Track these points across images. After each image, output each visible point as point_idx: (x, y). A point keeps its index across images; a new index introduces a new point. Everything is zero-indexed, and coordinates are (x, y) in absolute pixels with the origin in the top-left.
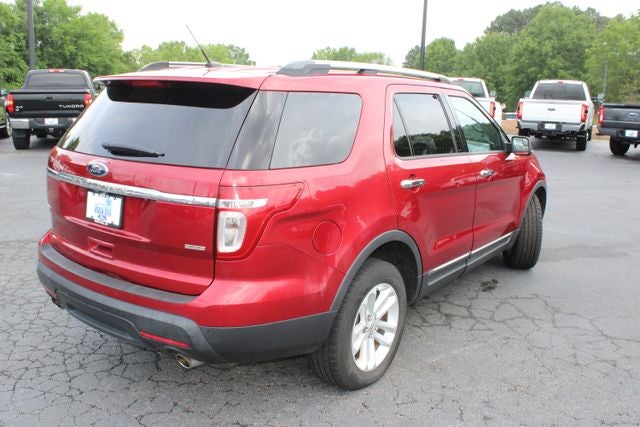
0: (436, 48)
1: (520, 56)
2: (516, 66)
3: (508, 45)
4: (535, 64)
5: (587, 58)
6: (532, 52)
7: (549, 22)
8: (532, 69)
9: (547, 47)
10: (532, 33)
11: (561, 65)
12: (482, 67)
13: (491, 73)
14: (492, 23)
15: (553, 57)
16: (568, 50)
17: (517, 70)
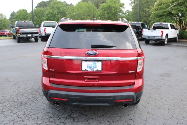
0: (21, 12)
1: (48, 14)
2: (47, 17)
3: (44, 11)
4: (53, 17)
5: (67, 15)
6: (51, 13)
7: (55, 5)
8: (52, 18)
9: (56, 12)
10: (50, 8)
11: (60, 17)
12: (37, 18)
13: (40, 20)
14: (37, 5)
15: (57, 15)
16: (62, 13)
17: (47, 18)
